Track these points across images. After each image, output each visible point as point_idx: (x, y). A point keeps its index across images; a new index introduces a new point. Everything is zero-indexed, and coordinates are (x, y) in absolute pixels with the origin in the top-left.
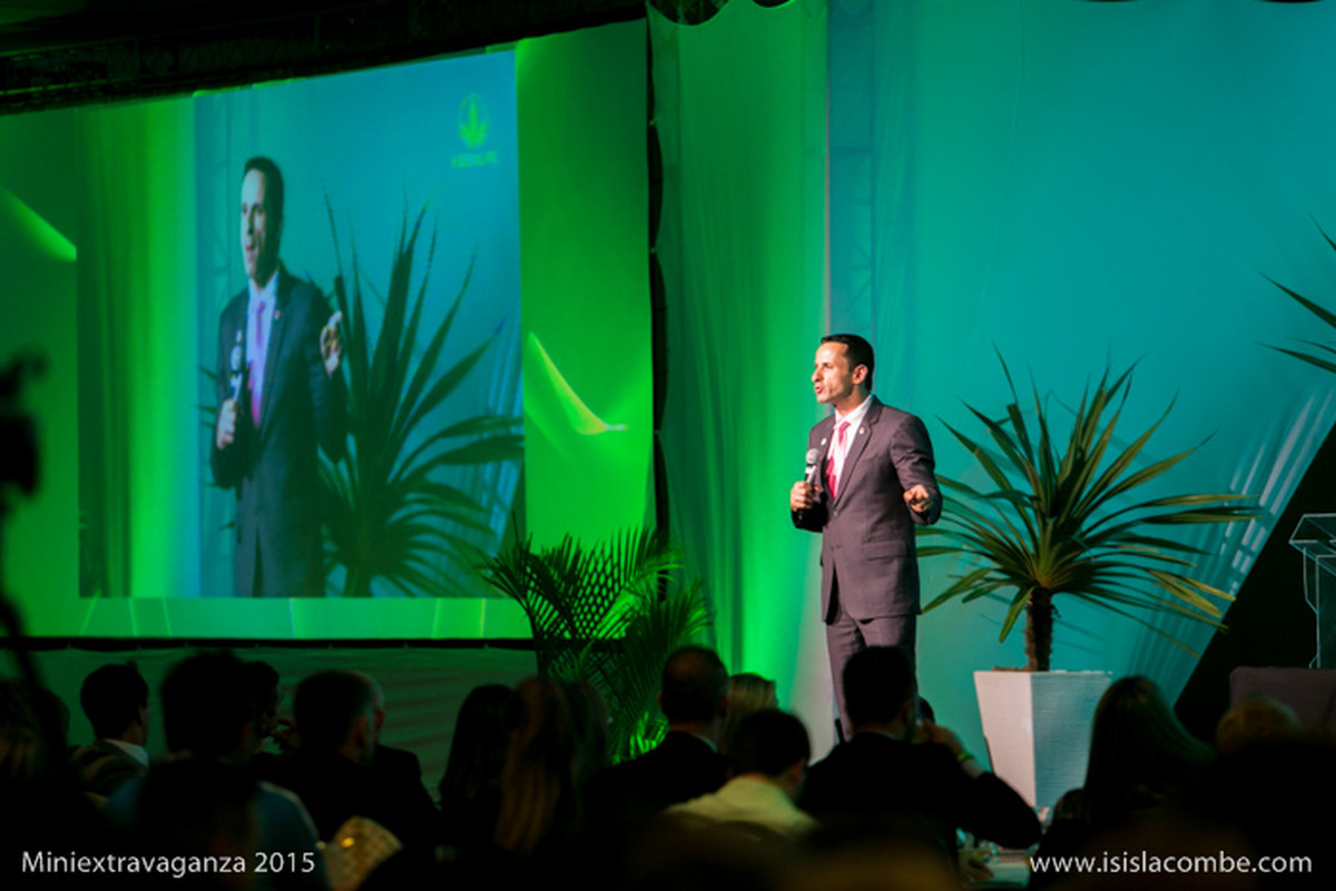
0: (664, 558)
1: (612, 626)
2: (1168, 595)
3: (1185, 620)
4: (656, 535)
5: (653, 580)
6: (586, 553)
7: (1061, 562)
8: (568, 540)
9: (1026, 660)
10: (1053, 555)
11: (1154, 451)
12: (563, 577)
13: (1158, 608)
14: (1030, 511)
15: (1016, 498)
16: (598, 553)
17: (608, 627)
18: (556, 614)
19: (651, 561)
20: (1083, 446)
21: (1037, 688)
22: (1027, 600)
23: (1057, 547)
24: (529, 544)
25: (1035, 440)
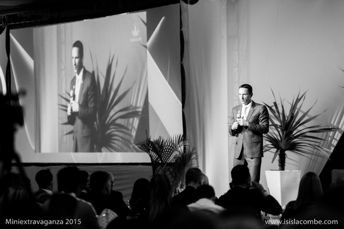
0: (185, 142)
1: (171, 159)
2: (315, 151)
3: (320, 157)
4: (183, 136)
5: (182, 148)
6: (165, 141)
7: (287, 142)
8: (160, 137)
9: (278, 168)
10: (285, 141)
11: (311, 114)
12: (159, 147)
13: (313, 154)
14: (279, 129)
15: (276, 126)
16: (168, 140)
18: (157, 156)
19: (182, 142)
20: (293, 113)
21: (281, 175)
22: (279, 152)
23: (287, 139)
24: (150, 139)
25: (281, 111)
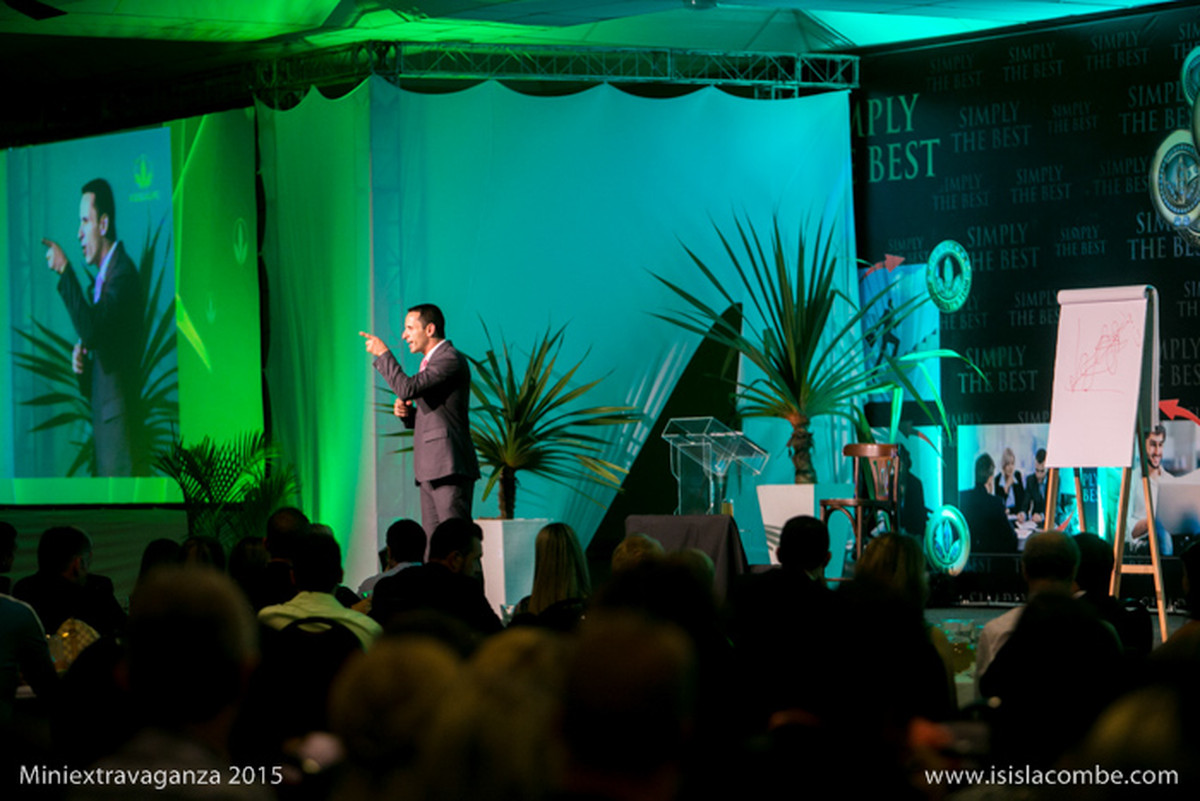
0: (269, 450)
1: (235, 494)
2: (587, 470)
3: (598, 487)
4: (264, 435)
5: (262, 465)
6: (218, 447)
7: (522, 449)
8: (207, 439)
9: (499, 512)
10: (516, 446)
11: (578, 380)
12: (204, 464)
13: (581, 479)
14: (501, 419)
15: (492, 410)
16: (226, 447)
17: (233, 495)
18: (199, 487)
19: (261, 452)
20: (534, 376)
21: (506, 531)
22: (500, 474)
23: (519, 441)
24: (181, 443)
25: (504, 373)
